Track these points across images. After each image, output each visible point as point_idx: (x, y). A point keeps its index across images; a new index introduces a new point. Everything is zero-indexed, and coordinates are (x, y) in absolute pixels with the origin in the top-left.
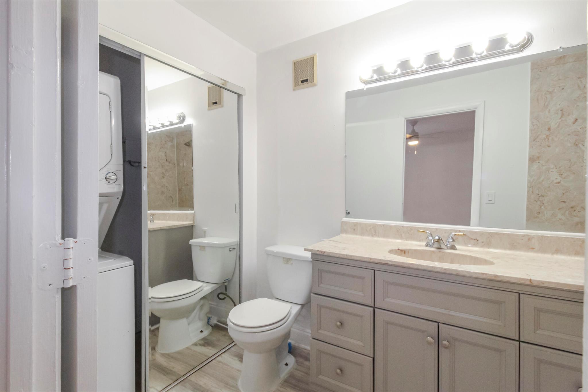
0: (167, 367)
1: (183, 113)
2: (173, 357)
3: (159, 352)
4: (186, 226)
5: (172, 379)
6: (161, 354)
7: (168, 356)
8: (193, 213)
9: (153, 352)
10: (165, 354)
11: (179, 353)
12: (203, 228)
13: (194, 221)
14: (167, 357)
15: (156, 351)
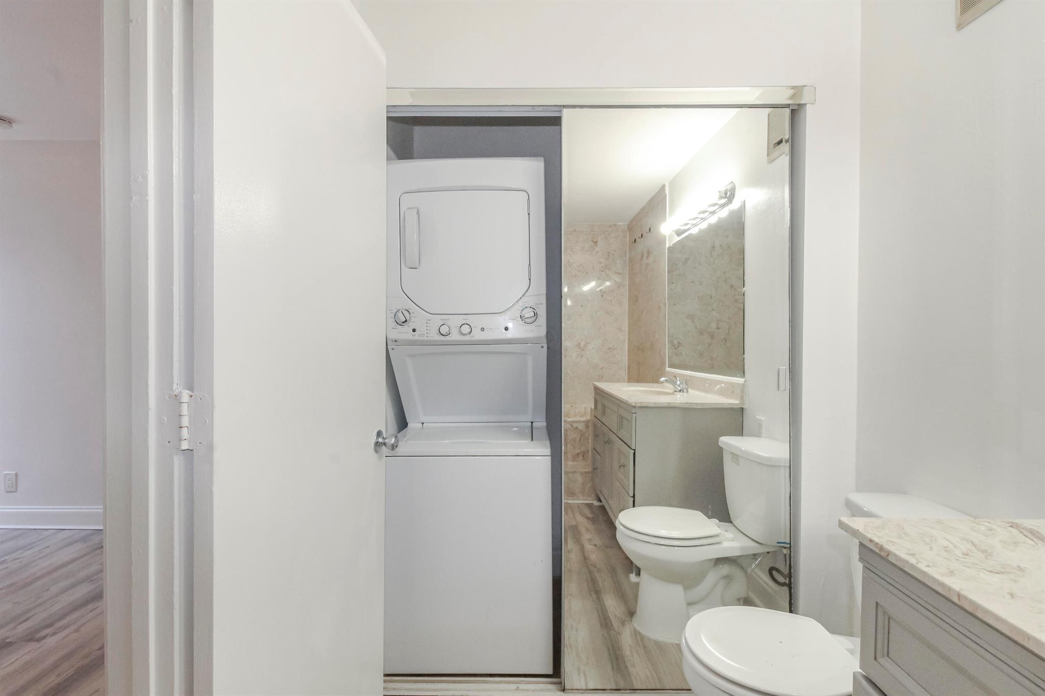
0: (626, 659)
1: (732, 182)
2: (645, 647)
3: (635, 624)
4: (724, 406)
5: (616, 683)
6: (635, 630)
7: (640, 639)
8: (744, 382)
9: (627, 620)
10: (639, 633)
11: (658, 644)
12: (757, 417)
13: (742, 398)
14: (637, 640)
15: (631, 620)
